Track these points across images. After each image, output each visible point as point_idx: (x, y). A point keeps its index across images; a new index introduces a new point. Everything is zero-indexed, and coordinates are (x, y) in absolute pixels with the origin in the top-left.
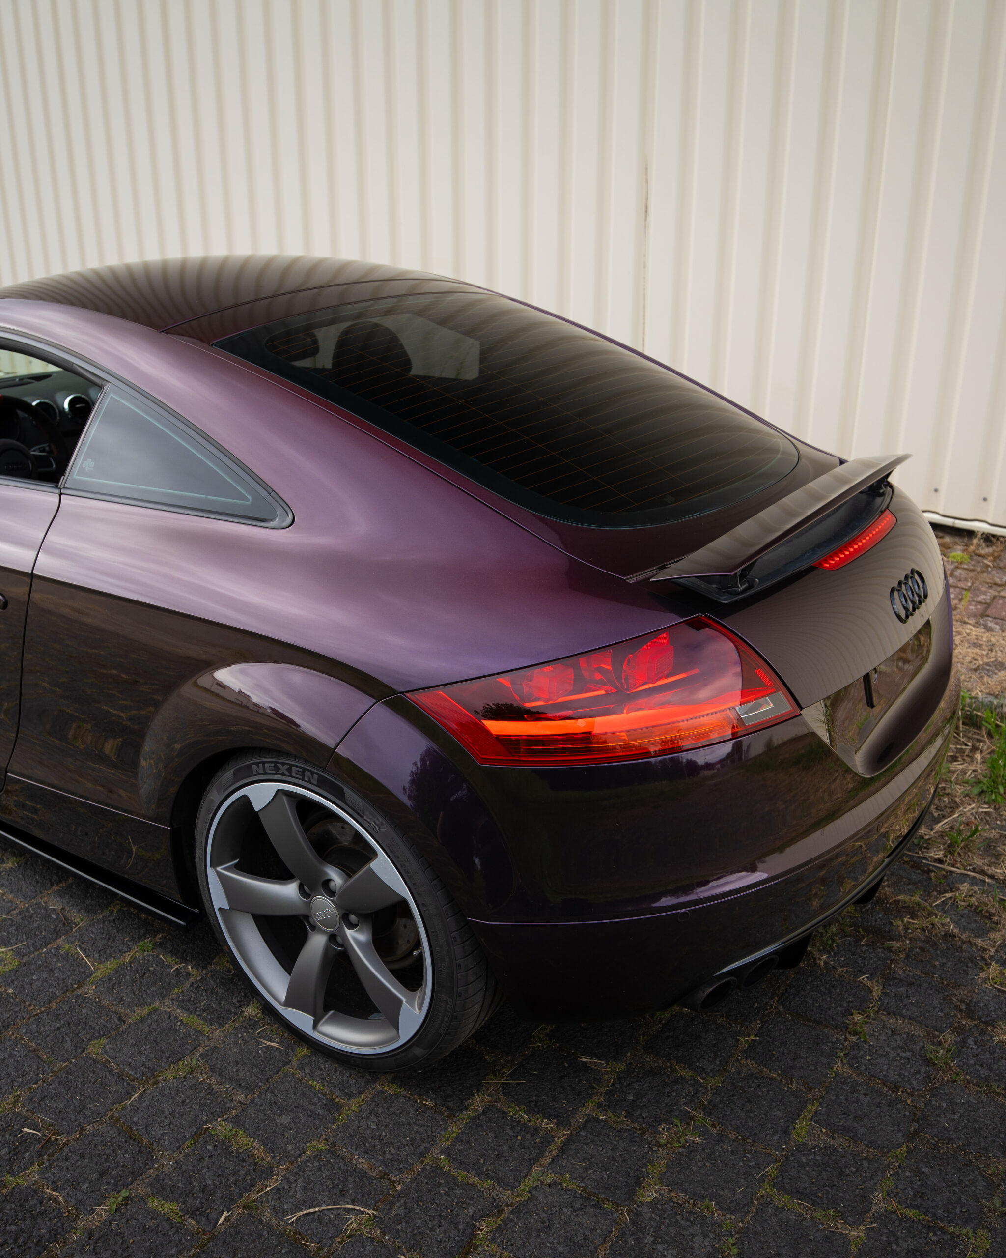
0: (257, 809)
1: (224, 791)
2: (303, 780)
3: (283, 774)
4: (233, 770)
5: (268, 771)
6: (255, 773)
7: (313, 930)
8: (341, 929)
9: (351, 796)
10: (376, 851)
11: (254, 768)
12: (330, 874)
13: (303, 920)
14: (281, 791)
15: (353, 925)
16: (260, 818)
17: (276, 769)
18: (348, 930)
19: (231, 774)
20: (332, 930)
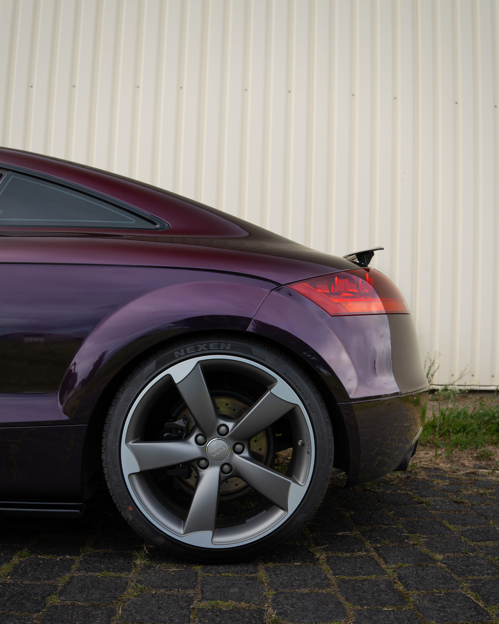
0: (176, 382)
1: (146, 379)
2: (219, 349)
3: (202, 350)
4: (155, 361)
5: (188, 352)
6: (177, 356)
7: (205, 468)
8: (231, 456)
9: (256, 350)
10: (276, 380)
11: (176, 353)
12: (222, 422)
13: (195, 464)
14: (199, 362)
15: (239, 453)
16: (180, 387)
17: (196, 349)
18: (236, 456)
19: (152, 365)
20: (223, 461)
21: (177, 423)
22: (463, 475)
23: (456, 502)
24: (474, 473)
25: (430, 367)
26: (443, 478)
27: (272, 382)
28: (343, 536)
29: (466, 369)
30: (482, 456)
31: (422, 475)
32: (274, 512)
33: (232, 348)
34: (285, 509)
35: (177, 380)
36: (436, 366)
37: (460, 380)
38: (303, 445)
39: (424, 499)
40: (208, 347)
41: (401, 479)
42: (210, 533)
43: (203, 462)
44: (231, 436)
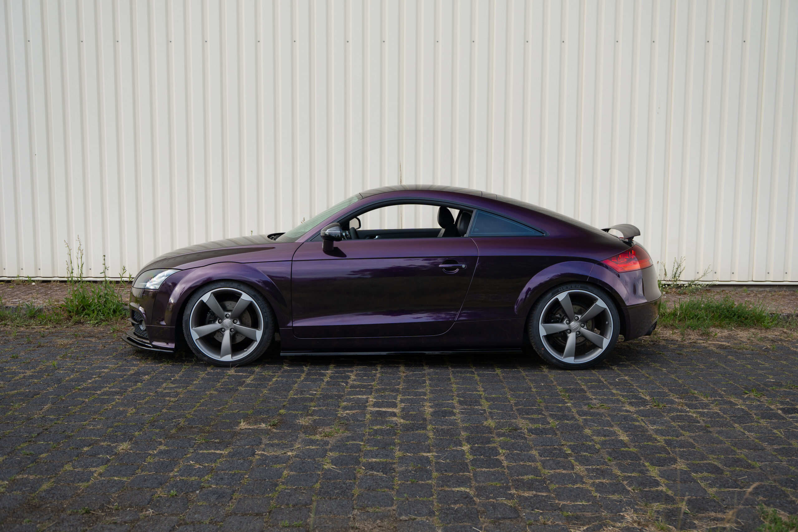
1: (548, 300)
2: (575, 288)
3: (569, 288)
5: (564, 289)
7: (570, 333)
8: (580, 328)
9: (590, 288)
10: (598, 299)
11: (559, 290)
12: (576, 315)
13: (566, 332)
14: (569, 293)
15: (583, 327)
16: (561, 302)
17: (567, 288)
18: (582, 328)
19: (550, 294)
20: (577, 330)
21: (557, 316)
22: (688, 343)
23: (678, 354)
24: (695, 342)
25: (677, 268)
26: (674, 344)
27: (596, 300)
28: (622, 364)
29: (709, 268)
30: (704, 334)
31: (663, 343)
32: (597, 350)
33: (581, 287)
34: (602, 348)
35: (560, 300)
36: (682, 267)
37: (703, 277)
38: (608, 324)
39: (661, 353)
40: (571, 287)
41: (650, 345)
42: (573, 358)
43: (569, 331)
44: (580, 321)
